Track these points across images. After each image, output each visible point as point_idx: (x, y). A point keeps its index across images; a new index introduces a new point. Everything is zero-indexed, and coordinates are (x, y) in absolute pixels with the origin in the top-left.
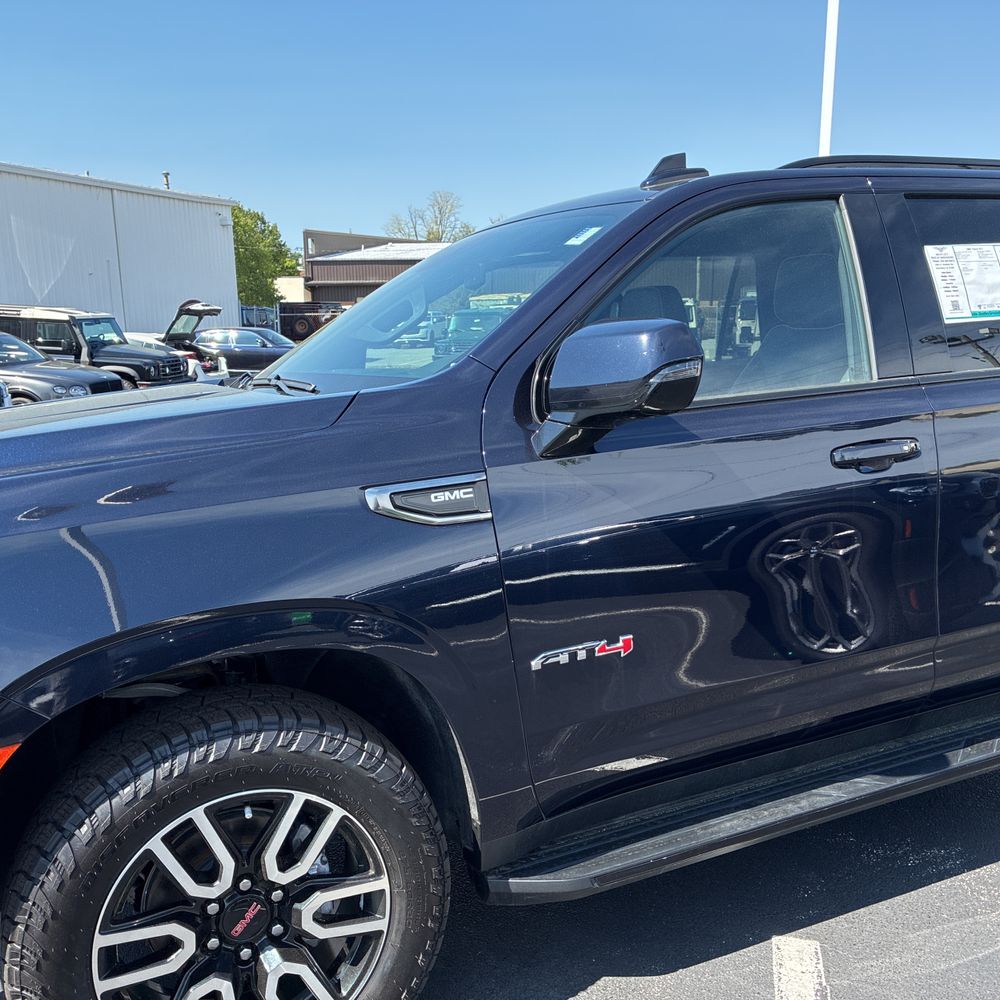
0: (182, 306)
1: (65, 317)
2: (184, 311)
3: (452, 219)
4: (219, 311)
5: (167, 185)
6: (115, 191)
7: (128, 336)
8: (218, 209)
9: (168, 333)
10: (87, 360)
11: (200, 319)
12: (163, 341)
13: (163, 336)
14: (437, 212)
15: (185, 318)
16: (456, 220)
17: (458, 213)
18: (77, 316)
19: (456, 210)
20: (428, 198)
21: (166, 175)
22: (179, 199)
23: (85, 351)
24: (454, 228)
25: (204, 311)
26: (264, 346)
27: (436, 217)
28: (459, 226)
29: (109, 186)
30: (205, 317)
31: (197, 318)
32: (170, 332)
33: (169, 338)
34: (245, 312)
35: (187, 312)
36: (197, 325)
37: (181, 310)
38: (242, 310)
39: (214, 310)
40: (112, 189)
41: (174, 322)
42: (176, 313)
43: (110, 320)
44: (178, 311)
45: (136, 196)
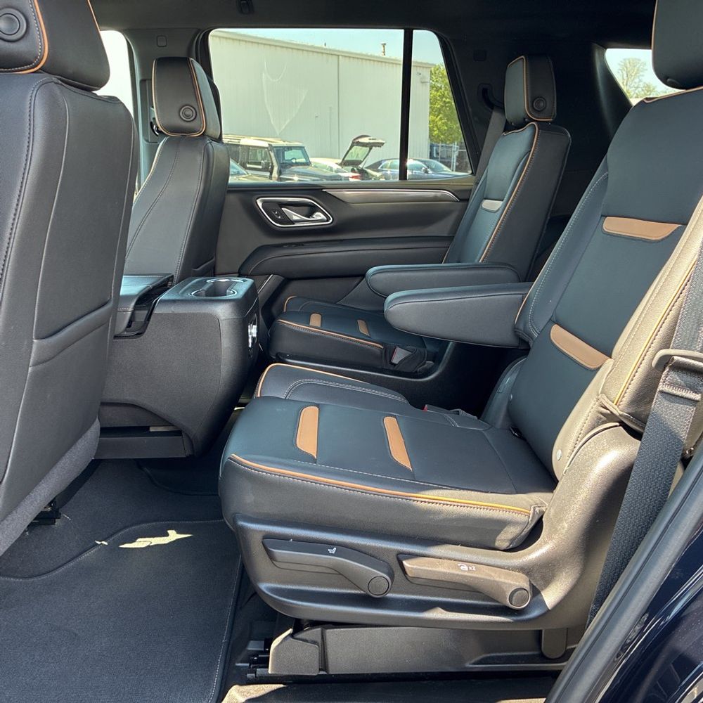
0: (354, 140)
1: (265, 144)
2: (356, 143)
3: (637, 80)
4: (383, 144)
5: (384, 52)
6: (340, 57)
7: (311, 160)
8: (419, 70)
9: (343, 159)
10: (277, 176)
11: (370, 149)
12: (340, 165)
13: (340, 161)
14: (625, 75)
15: (357, 148)
16: (640, 81)
17: (643, 76)
18: (274, 144)
19: (641, 73)
20: (619, 64)
21: (384, 45)
23: (276, 169)
24: (637, 87)
25: (371, 143)
26: (426, 172)
27: (623, 79)
28: (642, 86)
29: (335, 53)
30: (374, 148)
31: (368, 149)
32: (345, 159)
33: (345, 163)
34: (435, 148)
35: (359, 144)
36: (368, 154)
37: (353, 143)
38: (431, 147)
39: (378, 143)
40: (338, 56)
41: (348, 151)
42: (350, 144)
43: (301, 148)
44: (351, 143)
45: (356, 60)
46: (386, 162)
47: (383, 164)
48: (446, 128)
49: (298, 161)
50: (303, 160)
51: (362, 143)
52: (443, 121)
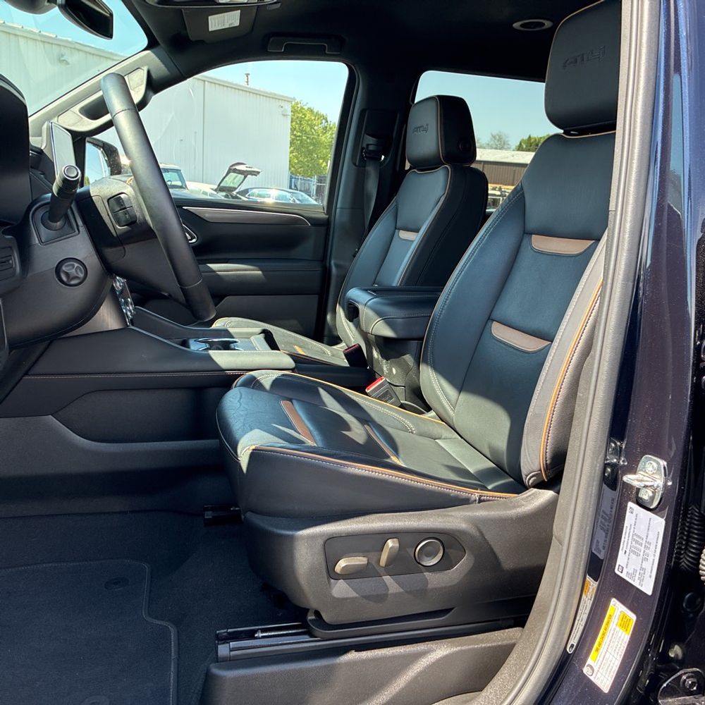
0: (232, 166)
2: (232, 170)
4: (258, 173)
5: (247, 82)
6: (206, 83)
7: (187, 183)
8: (282, 104)
9: (219, 185)
11: (245, 177)
12: (216, 190)
13: (215, 187)
15: (233, 175)
21: (247, 75)
22: (253, 93)
25: (247, 171)
30: (249, 176)
31: (243, 176)
32: (221, 185)
33: (220, 189)
34: (293, 180)
35: (235, 171)
36: (242, 182)
37: (230, 169)
38: (291, 178)
39: (254, 171)
40: (204, 81)
41: (224, 178)
42: (226, 171)
43: (177, 171)
44: (227, 169)
45: (221, 87)
46: (254, 190)
47: (250, 193)
48: (296, 161)
49: (174, 183)
50: (179, 183)
51: (239, 170)
52: (294, 154)
